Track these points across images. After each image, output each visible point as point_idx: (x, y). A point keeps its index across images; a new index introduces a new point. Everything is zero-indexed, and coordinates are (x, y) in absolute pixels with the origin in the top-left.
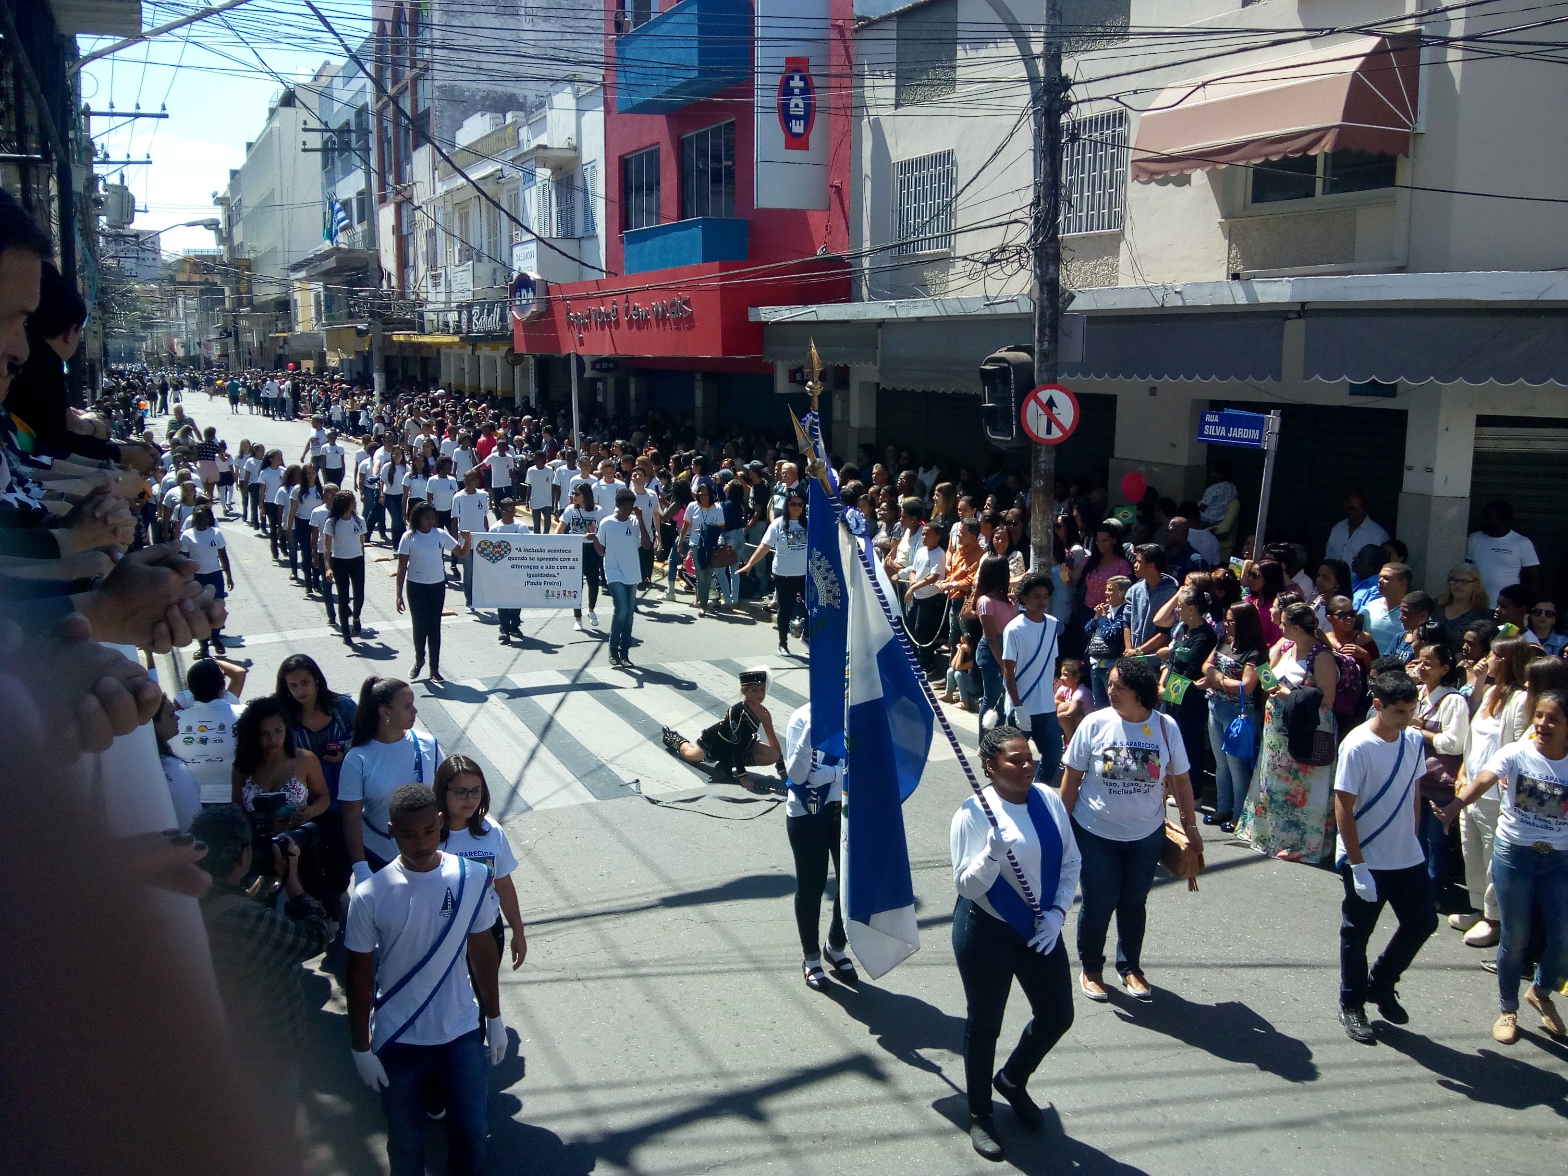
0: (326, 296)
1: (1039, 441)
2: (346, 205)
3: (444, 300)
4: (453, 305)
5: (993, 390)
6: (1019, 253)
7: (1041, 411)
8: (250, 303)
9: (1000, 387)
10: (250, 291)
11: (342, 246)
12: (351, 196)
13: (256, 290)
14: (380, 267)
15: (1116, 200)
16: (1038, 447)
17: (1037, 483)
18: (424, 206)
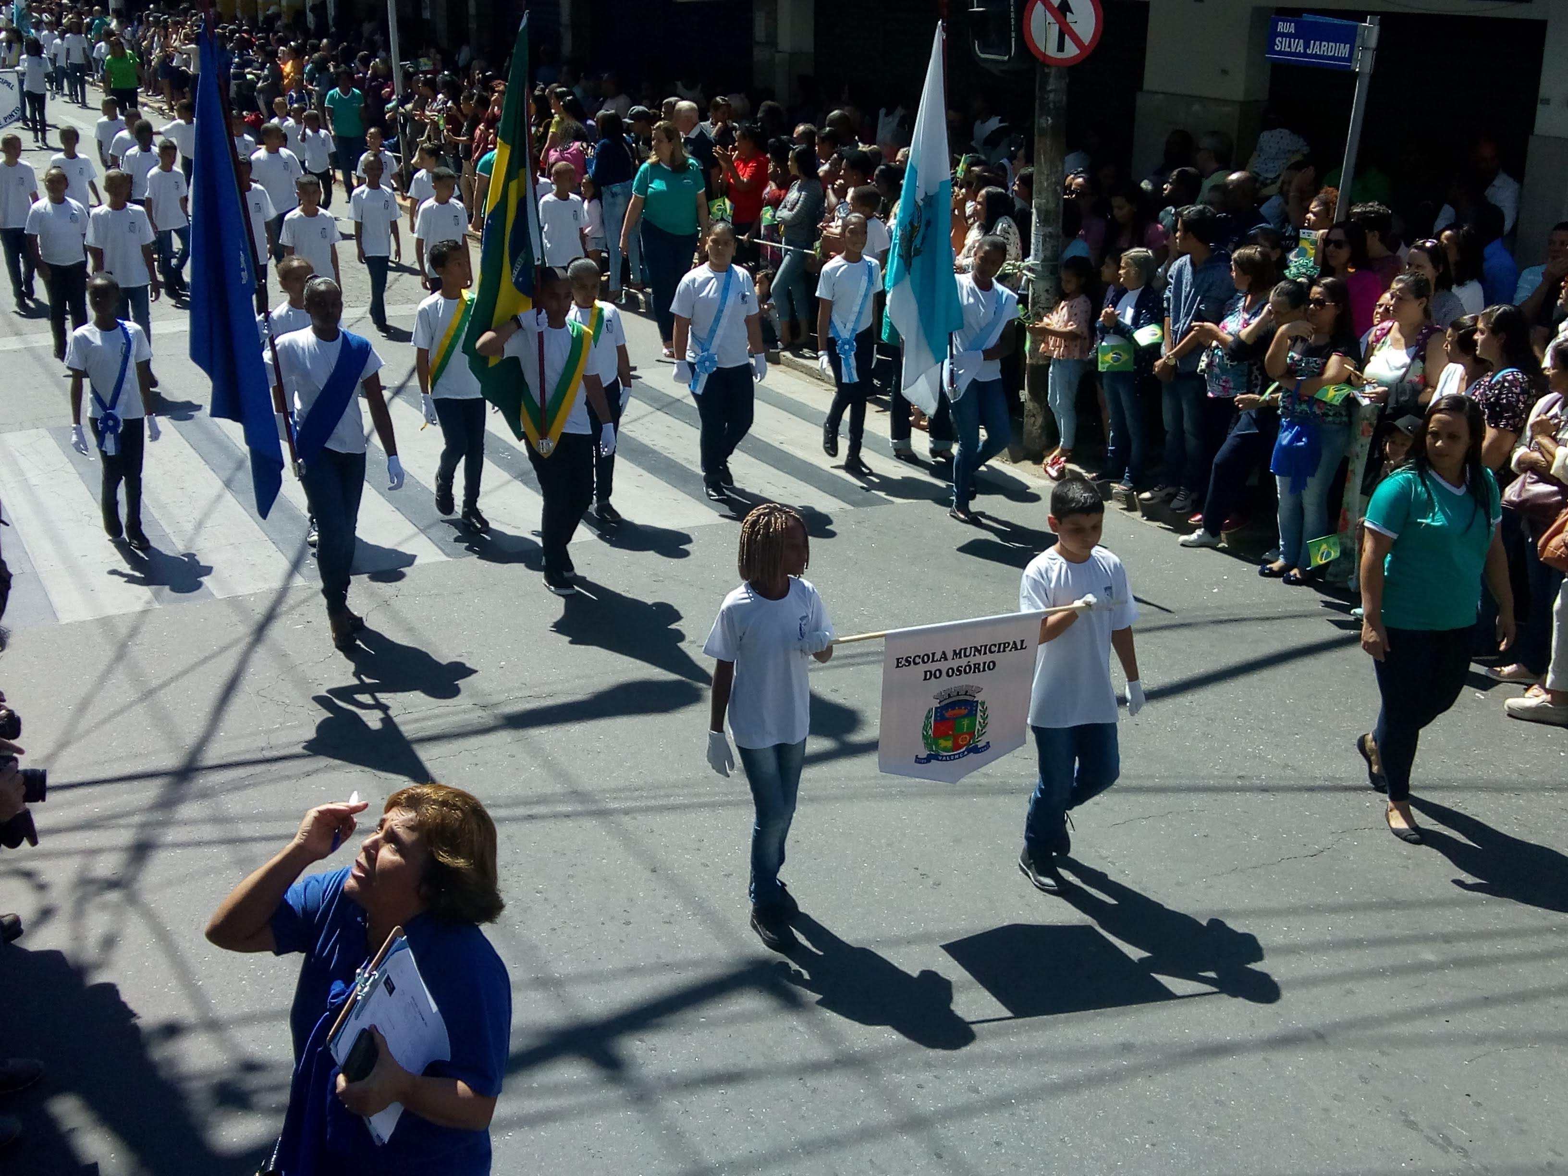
1: (1045, 61)
7: (1050, 18)
16: (1046, 70)
17: (1043, 121)
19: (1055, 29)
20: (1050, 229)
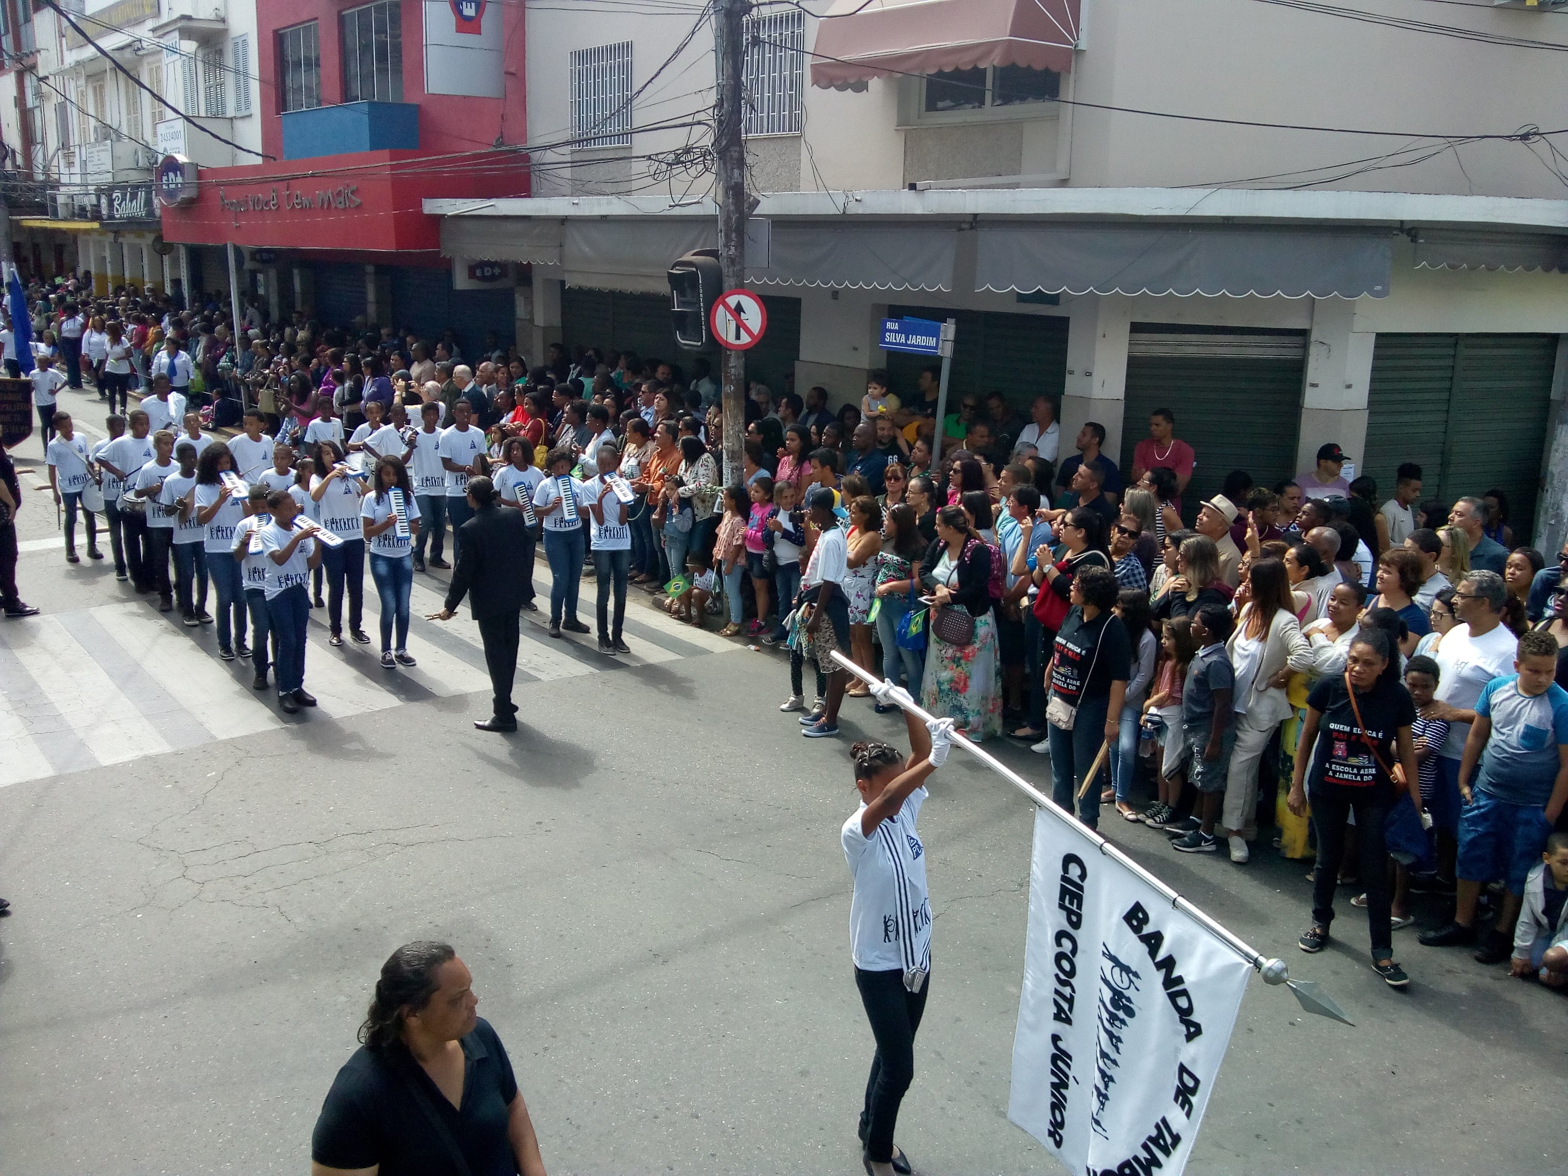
1: (728, 347)
3: (79, 183)
5: (682, 293)
6: (704, 155)
7: (729, 317)
9: (689, 291)
15: (796, 102)
16: (728, 353)
17: (727, 388)
18: (51, 78)
19: (733, 325)
20: (736, 464)
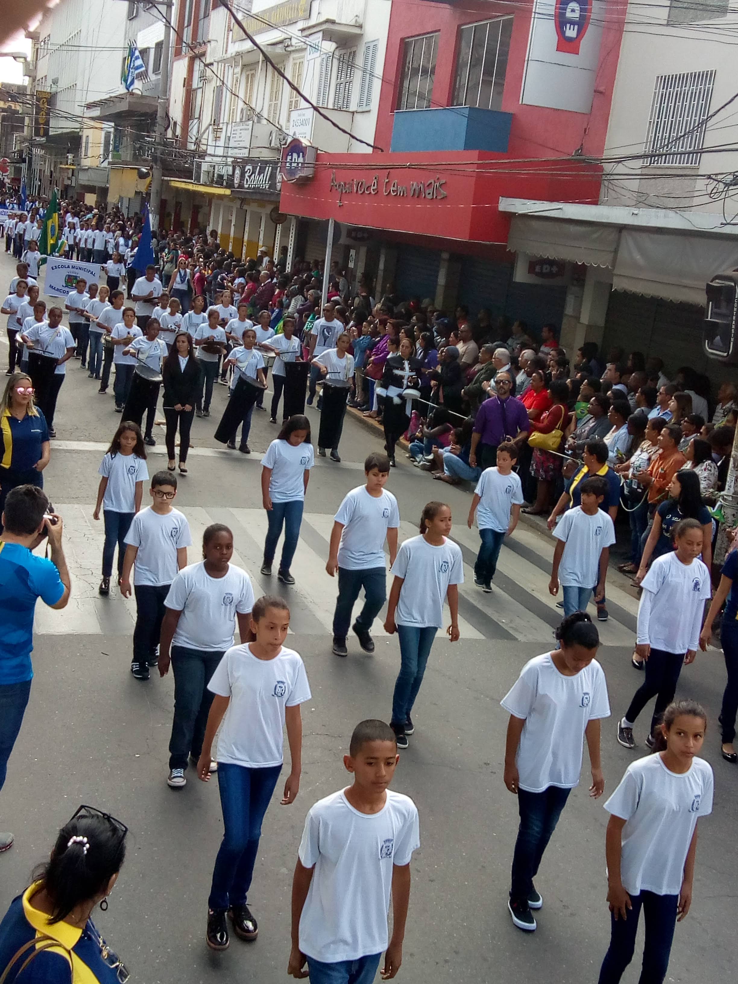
0: (115, 137)
2: (144, 52)
3: (222, 154)
4: (230, 160)
5: (717, 305)
8: (46, 133)
9: (724, 304)
10: (47, 123)
11: (135, 91)
12: (150, 46)
13: (52, 123)
14: (167, 115)
18: (215, 64)
